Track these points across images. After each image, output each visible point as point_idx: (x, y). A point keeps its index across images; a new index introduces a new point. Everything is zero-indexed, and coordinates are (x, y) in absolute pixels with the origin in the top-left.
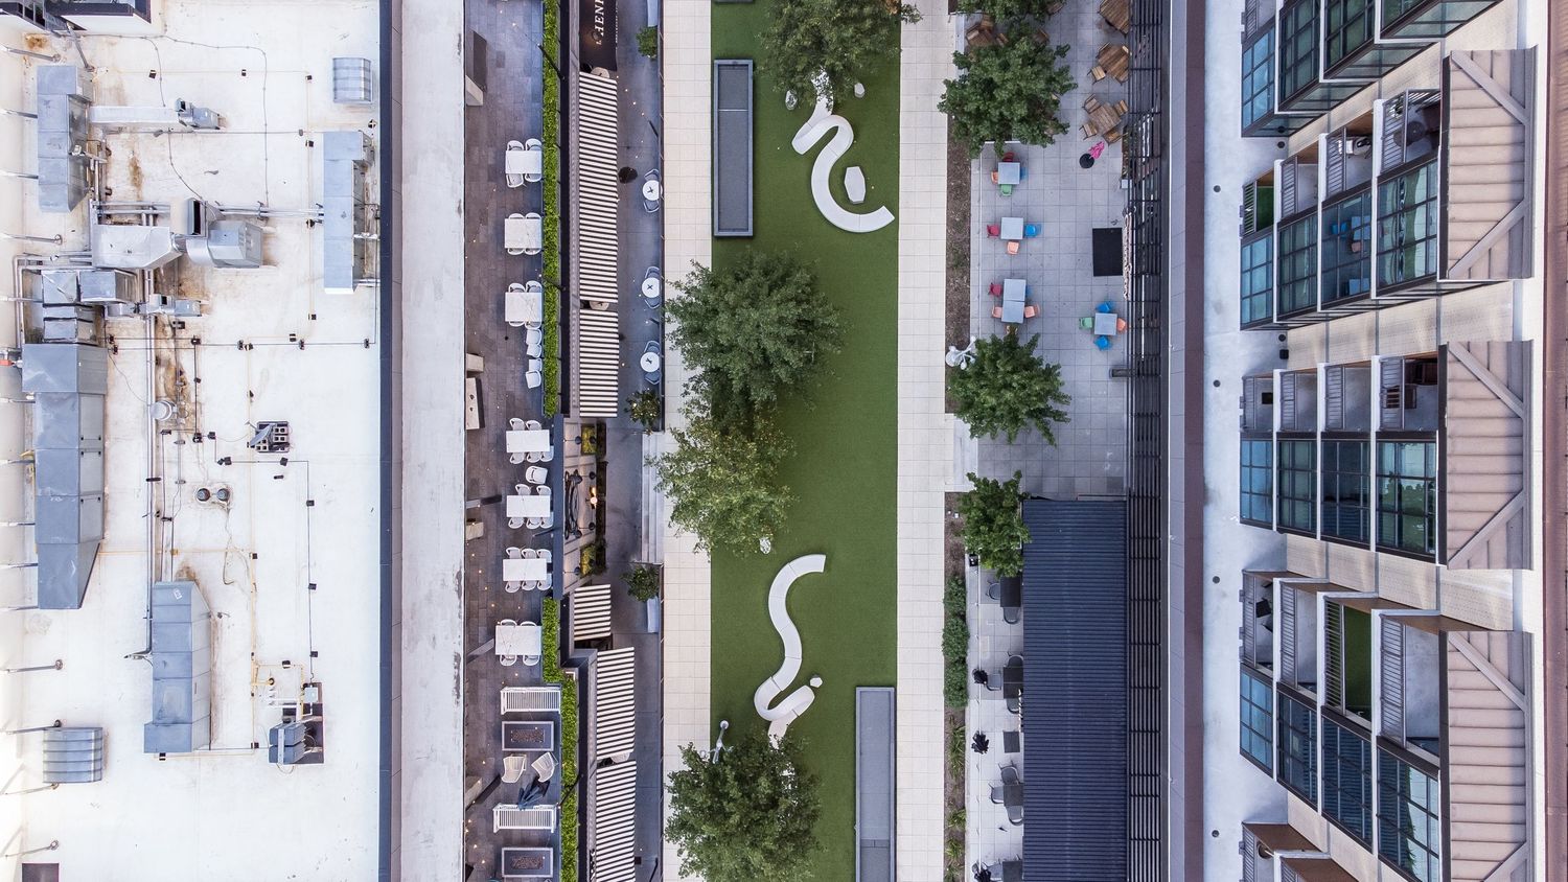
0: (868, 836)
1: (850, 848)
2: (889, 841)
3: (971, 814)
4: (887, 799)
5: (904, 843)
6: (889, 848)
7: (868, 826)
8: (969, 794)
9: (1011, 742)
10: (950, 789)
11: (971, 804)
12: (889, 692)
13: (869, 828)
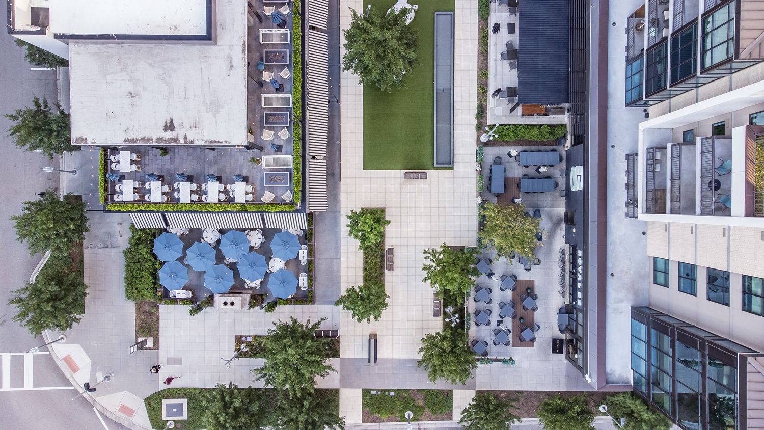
0: (441, 87)
1: (432, 93)
2: (451, 89)
3: (491, 69)
4: (449, 68)
5: (458, 90)
6: (450, 92)
7: (440, 82)
8: (490, 59)
9: (511, 28)
10: (480, 62)
11: (491, 64)
12: (451, 14)
13: (441, 83)
